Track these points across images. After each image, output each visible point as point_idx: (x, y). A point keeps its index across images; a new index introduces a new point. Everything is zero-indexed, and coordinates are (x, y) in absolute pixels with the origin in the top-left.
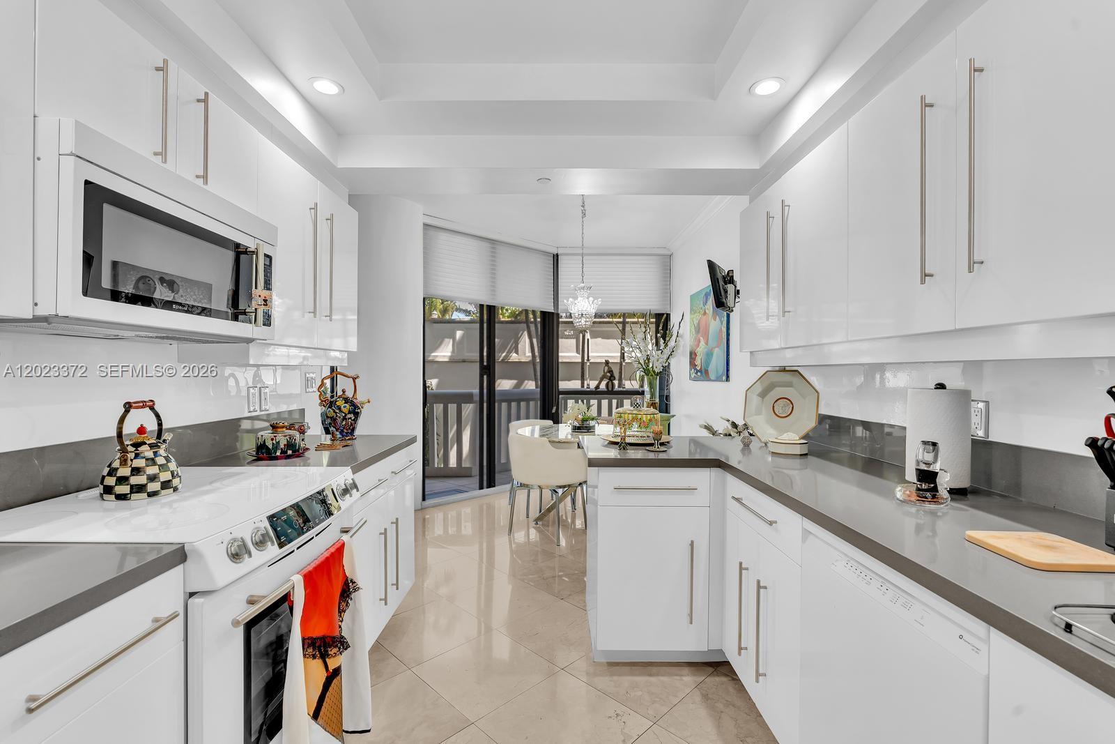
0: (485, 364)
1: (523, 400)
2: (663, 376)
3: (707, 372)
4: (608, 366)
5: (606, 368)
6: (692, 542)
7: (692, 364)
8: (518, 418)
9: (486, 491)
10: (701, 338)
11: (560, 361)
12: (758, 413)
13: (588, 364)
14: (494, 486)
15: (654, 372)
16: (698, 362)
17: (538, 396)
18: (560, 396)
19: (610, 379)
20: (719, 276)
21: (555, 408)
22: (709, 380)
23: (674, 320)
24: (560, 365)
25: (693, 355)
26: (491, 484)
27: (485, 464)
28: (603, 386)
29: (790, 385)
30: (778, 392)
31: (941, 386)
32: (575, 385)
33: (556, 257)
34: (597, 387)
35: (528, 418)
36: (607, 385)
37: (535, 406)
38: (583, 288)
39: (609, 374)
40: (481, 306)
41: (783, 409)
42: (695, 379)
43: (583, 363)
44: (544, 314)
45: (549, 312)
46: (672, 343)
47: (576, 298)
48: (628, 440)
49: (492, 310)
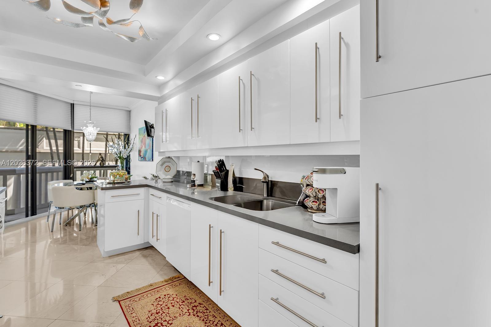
0: (30, 154)
1: (49, 172)
2: (128, 160)
3: (145, 158)
4: (101, 155)
5: (100, 156)
6: (139, 210)
7: (140, 155)
8: (52, 180)
9: (30, 218)
10: (143, 145)
11: (74, 152)
12: (160, 171)
13: (90, 154)
14: (36, 215)
15: (123, 158)
16: (142, 154)
17: (62, 170)
18: (75, 169)
19: (102, 161)
20: (148, 126)
21: (72, 175)
22: (146, 161)
23: (132, 137)
24: (75, 154)
25: (140, 151)
26: (34, 213)
27: (30, 205)
28: (98, 164)
29: (169, 162)
30: (166, 164)
31: (198, 162)
33: (72, 106)
34: (96, 165)
35: (58, 179)
36: (100, 164)
37: (61, 174)
38: (91, 123)
39: (101, 159)
40: (27, 125)
41: (167, 169)
42: (141, 161)
43: (83, 153)
44: (65, 131)
45: (68, 130)
46: (131, 146)
47: (87, 127)
48: (115, 182)
49: (34, 127)
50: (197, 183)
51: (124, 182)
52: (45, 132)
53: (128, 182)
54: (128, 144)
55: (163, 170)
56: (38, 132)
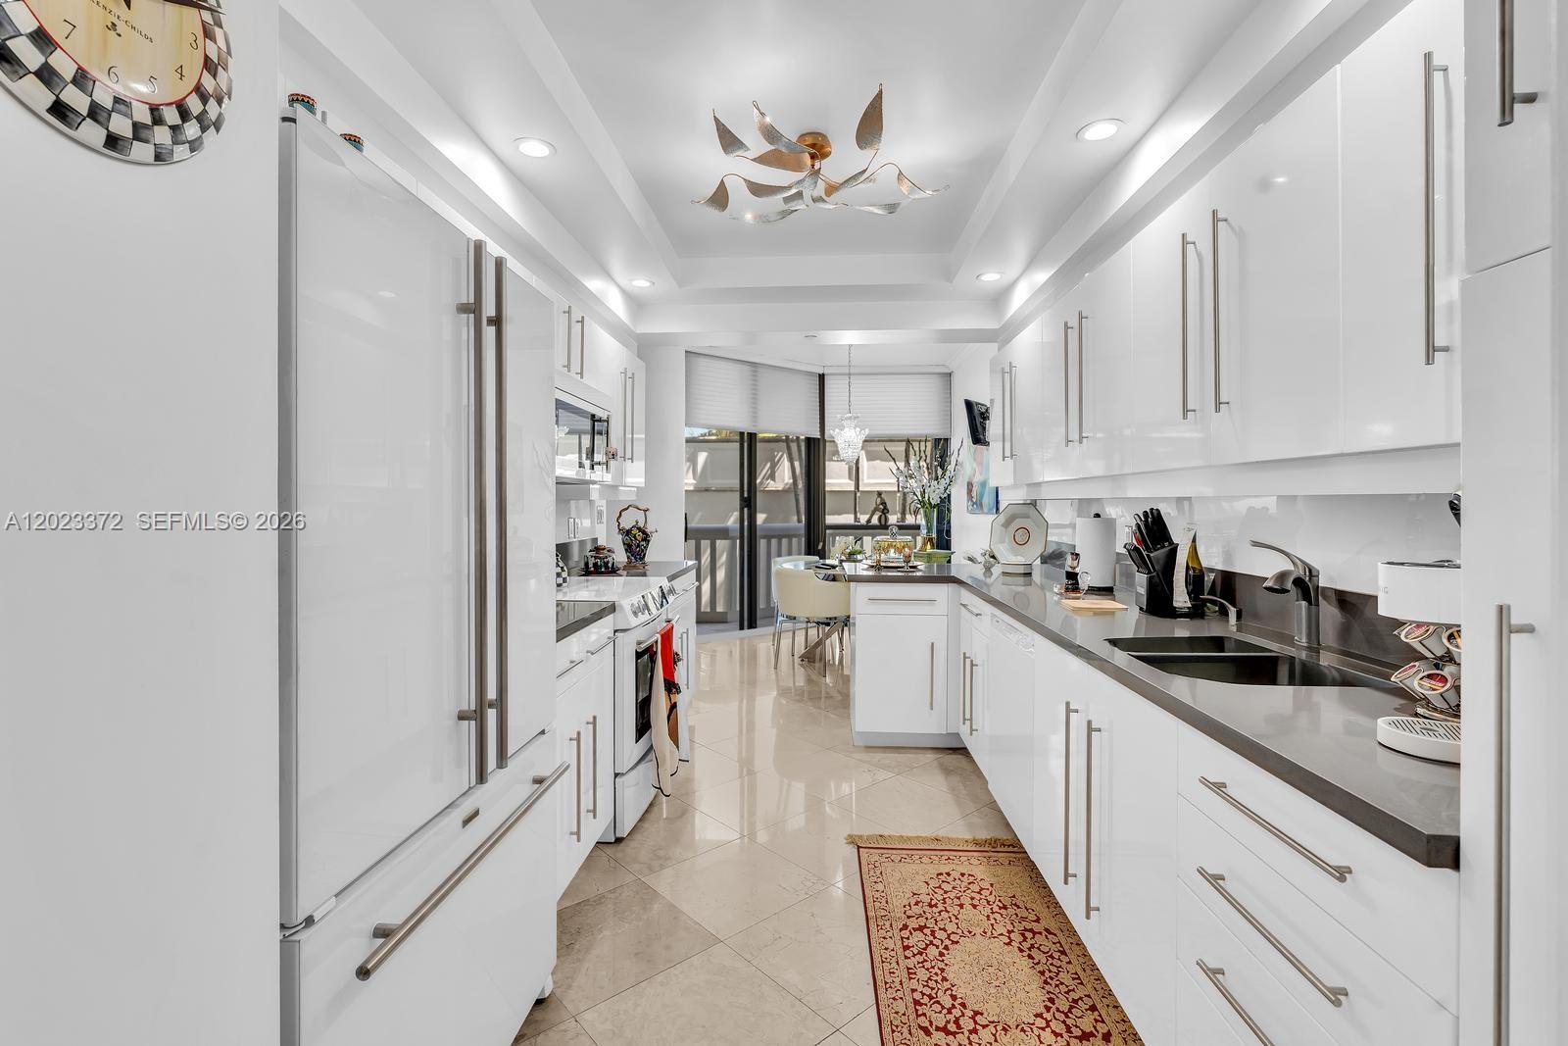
0: (746, 495)
1: (785, 536)
2: (942, 509)
3: (981, 505)
4: (882, 496)
5: (879, 500)
6: (933, 644)
7: (970, 496)
8: (779, 555)
9: (746, 633)
10: (977, 468)
11: (827, 489)
12: (1002, 541)
13: (861, 493)
14: (756, 627)
15: (930, 504)
16: (974, 494)
17: (803, 532)
18: (828, 531)
19: (883, 512)
21: (821, 543)
22: (983, 513)
24: (827, 494)
25: (970, 485)
26: (752, 624)
28: (875, 521)
29: (1027, 516)
30: (1018, 523)
31: (1097, 516)
32: (847, 519)
33: (822, 378)
34: (869, 521)
35: (790, 553)
36: (880, 519)
37: (799, 542)
38: (850, 418)
39: (881, 507)
40: (742, 434)
41: (1021, 538)
42: (972, 512)
43: (856, 492)
44: (809, 441)
45: (814, 439)
46: (949, 472)
47: (842, 428)
48: (885, 564)
49: (752, 436)
50: (1085, 582)
51: (902, 567)
52: (785, 444)
53: (911, 567)
54: (942, 465)
55: (1008, 539)
56: (758, 444)
